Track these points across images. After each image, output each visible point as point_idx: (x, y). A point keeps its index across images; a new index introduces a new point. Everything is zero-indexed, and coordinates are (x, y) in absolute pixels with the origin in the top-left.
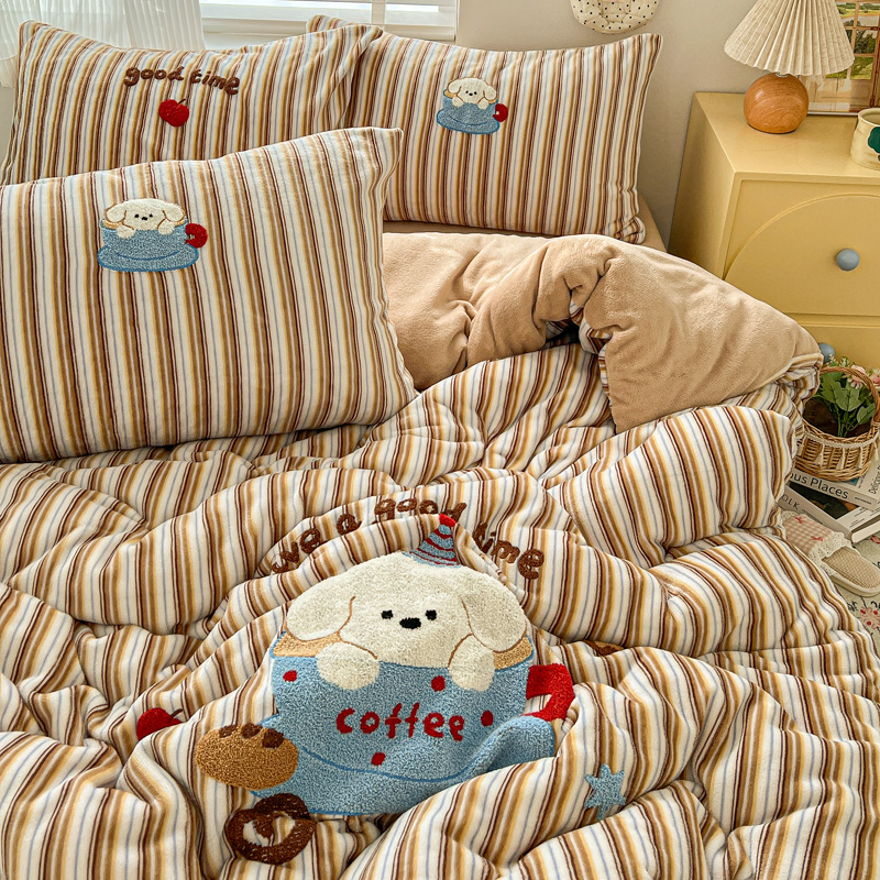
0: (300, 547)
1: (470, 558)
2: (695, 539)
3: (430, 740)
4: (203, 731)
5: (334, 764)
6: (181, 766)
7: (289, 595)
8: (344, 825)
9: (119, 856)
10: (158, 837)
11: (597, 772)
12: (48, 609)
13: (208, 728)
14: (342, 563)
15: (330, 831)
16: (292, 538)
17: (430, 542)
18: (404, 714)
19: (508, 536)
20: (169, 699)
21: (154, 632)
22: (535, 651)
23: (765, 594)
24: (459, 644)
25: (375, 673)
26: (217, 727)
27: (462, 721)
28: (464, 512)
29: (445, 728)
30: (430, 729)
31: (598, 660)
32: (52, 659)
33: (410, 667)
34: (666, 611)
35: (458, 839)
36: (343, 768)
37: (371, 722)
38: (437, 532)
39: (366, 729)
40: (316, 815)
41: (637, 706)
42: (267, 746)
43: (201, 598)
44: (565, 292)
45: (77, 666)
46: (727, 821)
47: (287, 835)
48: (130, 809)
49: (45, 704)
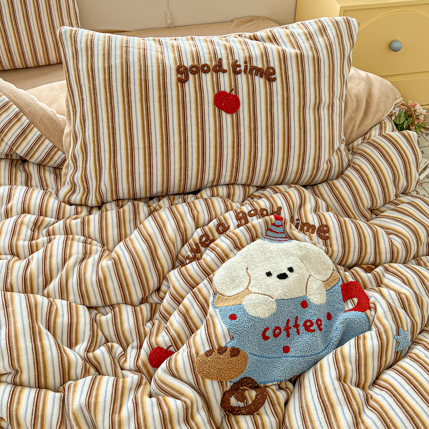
0: (200, 245)
1: (295, 235)
2: (385, 204)
3: (310, 335)
4: (195, 356)
5: (263, 357)
6: (188, 376)
8: (277, 386)
10: (192, 417)
11: (398, 334)
13: (197, 353)
14: (231, 250)
15: (273, 391)
16: (194, 240)
17: (271, 230)
18: (291, 324)
19: (306, 219)
21: (133, 305)
22: (340, 277)
24: (307, 282)
25: (275, 306)
26: (202, 352)
27: (321, 321)
28: (282, 211)
29: (315, 327)
30: (308, 329)
31: (369, 274)
32: (88, 333)
33: (290, 299)
35: (345, 381)
36: (269, 358)
37: (278, 331)
38: (274, 224)
39: (276, 336)
40: (262, 385)
41: (404, 296)
42: (233, 357)
47: (254, 399)
49: (95, 358)
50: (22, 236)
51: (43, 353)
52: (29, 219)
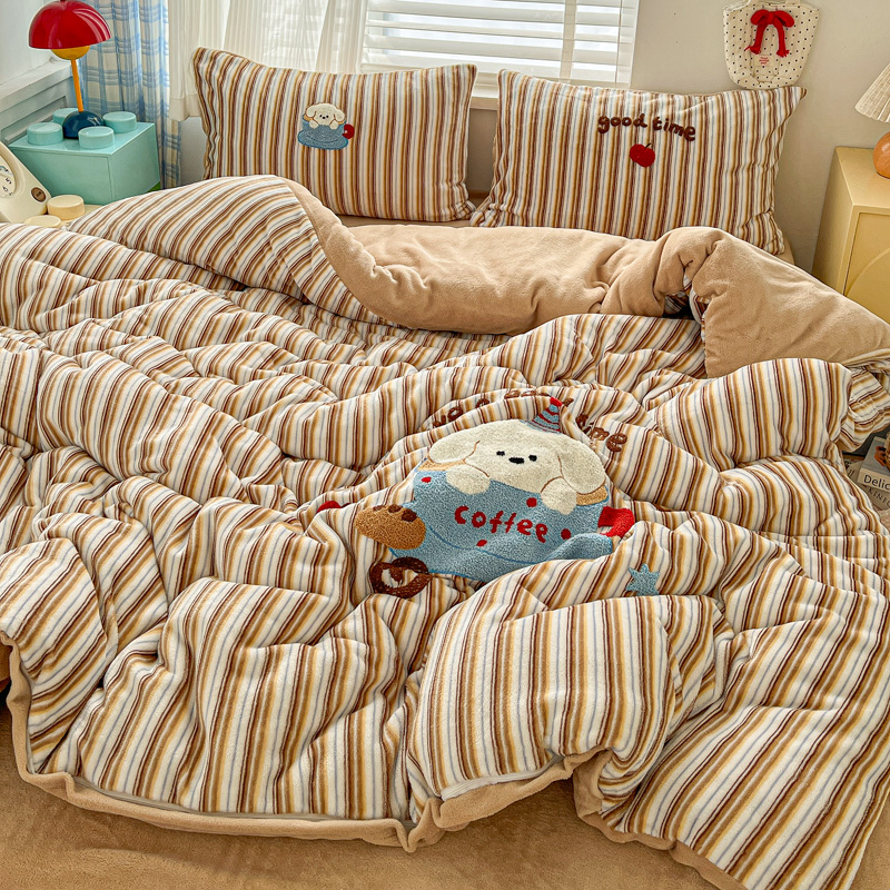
0: (447, 417)
1: (571, 432)
2: (759, 457)
3: (521, 535)
4: (362, 508)
5: (450, 544)
6: (345, 528)
7: (433, 440)
8: (452, 583)
9: (298, 566)
10: (324, 563)
11: (639, 568)
12: (265, 439)
13: (366, 506)
14: (475, 422)
15: (441, 583)
16: (442, 412)
17: (542, 416)
18: (504, 518)
19: (602, 425)
20: (342, 494)
21: (336, 465)
22: (610, 498)
23: (805, 493)
24: (551, 480)
25: (486, 486)
26: (371, 506)
27: (546, 529)
28: (571, 405)
29: (533, 530)
30: (521, 528)
31: (658, 512)
32: (265, 467)
33: (513, 487)
34: (719, 489)
35: (529, 589)
36: (456, 547)
37: (479, 519)
38: (548, 410)
39: (476, 523)
40: (433, 573)
42: (405, 520)
43: (372, 447)
44: (679, 268)
45: (280, 477)
46: (738, 625)
47: (411, 581)
48: (308, 544)
49: (257, 491)
50: (250, 362)
51: (201, 460)
52: (269, 347)
